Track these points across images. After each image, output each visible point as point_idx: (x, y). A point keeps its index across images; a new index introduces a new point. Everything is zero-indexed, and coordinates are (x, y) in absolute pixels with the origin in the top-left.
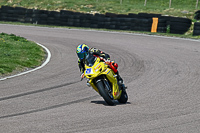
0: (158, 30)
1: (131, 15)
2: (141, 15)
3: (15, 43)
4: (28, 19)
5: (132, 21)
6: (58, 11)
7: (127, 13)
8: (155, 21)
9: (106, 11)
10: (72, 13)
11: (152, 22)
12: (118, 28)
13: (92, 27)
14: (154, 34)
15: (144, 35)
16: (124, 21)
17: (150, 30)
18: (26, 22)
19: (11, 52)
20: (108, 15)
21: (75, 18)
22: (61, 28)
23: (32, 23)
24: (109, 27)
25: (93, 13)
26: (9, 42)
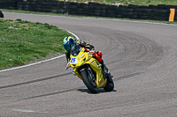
0: (175, 19)
1: (151, 7)
2: (160, 7)
3: (48, 31)
4: (60, 10)
5: (152, 12)
6: (86, 3)
7: (148, 5)
8: (173, 11)
9: (129, 3)
10: (99, 4)
11: (169, 12)
12: (139, 17)
13: (116, 17)
14: (171, 23)
15: (162, 23)
16: (145, 12)
17: (168, 20)
18: (58, 13)
19: (45, 39)
20: (130, 6)
21: (101, 9)
22: (89, 18)
23: (63, 13)
24: (131, 17)
25: (118, 4)
26: (43, 30)
